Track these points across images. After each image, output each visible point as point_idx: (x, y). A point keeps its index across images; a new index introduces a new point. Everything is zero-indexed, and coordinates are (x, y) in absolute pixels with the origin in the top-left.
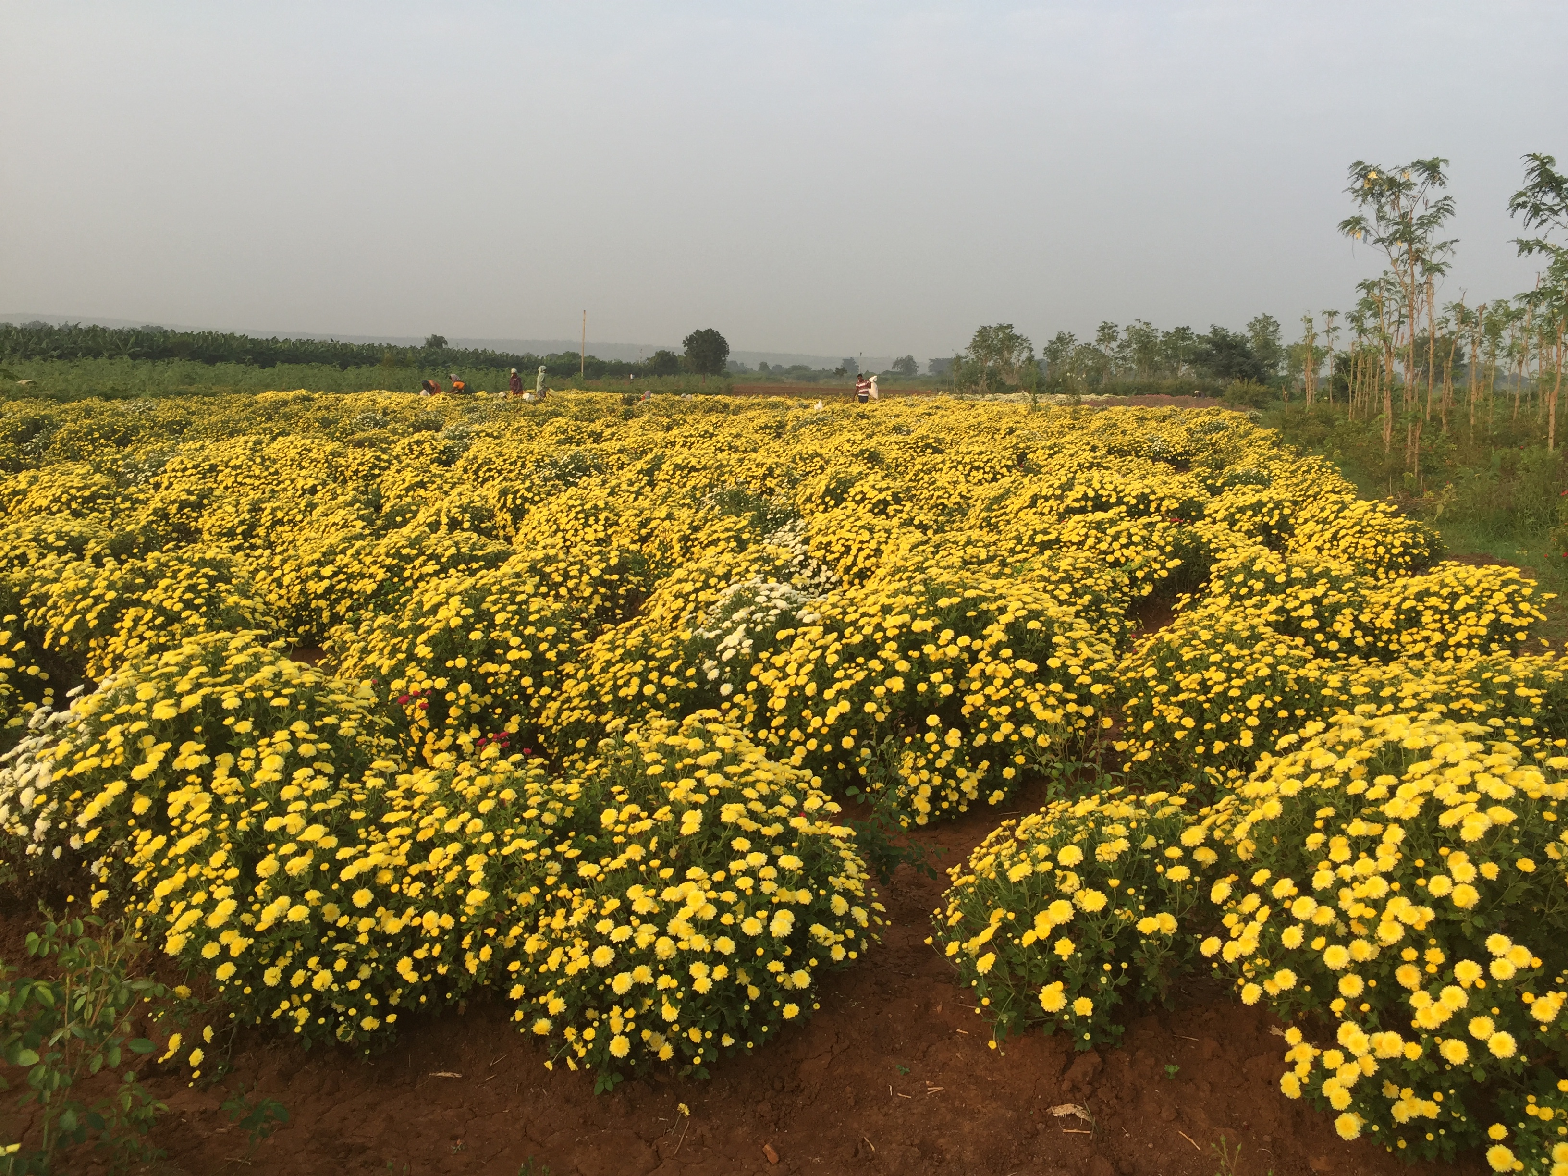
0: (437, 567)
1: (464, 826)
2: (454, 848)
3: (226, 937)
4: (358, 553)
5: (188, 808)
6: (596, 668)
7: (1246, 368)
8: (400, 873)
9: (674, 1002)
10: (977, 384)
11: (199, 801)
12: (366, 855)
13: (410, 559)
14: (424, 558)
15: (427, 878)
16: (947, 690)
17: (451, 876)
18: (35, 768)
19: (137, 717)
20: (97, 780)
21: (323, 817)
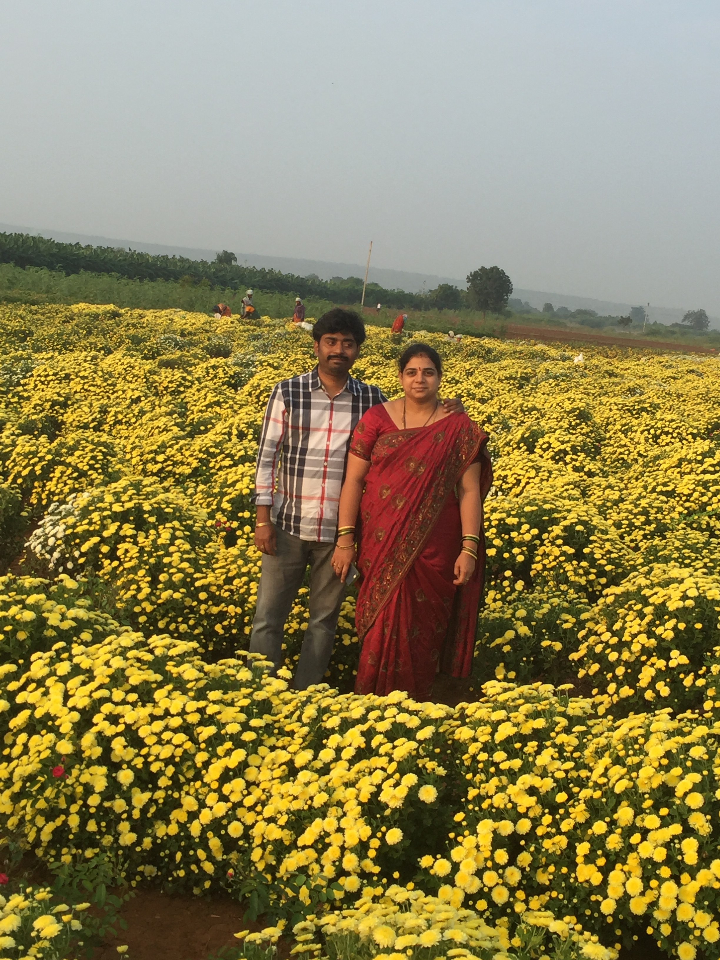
0: (232, 463)
1: (250, 569)
2: (245, 579)
3: (144, 604)
4: (181, 448)
5: (127, 551)
8: (220, 587)
11: (132, 549)
12: (206, 577)
13: (214, 455)
14: (223, 455)
15: (231, 591)
16: (521, 558)
17: (242, 591)
18: (57, 528)
19: (105, 509)
20: (87, 535)
21: (188, 560)
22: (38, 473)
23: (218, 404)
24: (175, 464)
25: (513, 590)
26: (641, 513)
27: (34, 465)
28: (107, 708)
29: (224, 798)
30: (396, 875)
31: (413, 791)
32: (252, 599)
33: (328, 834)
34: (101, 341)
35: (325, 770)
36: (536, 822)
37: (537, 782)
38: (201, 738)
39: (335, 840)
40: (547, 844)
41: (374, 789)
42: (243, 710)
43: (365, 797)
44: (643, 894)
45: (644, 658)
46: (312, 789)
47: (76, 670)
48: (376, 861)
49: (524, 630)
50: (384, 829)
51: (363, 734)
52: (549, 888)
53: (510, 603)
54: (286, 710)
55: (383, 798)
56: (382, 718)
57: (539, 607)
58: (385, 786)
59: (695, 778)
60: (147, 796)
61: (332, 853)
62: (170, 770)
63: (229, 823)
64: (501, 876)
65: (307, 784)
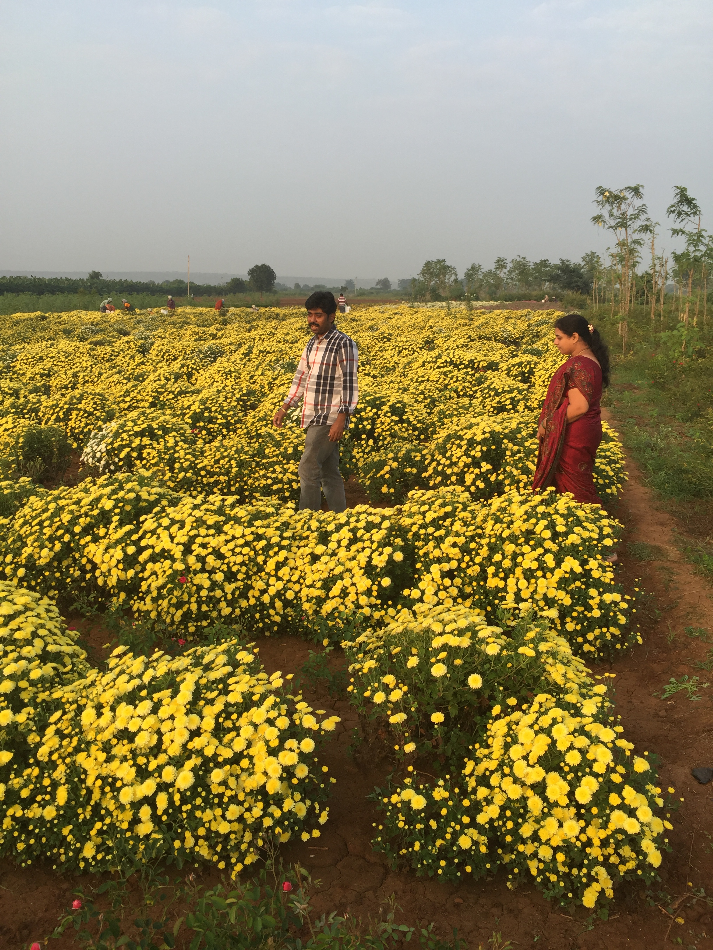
2: (226, 459)
5: (149, 454)
6: (249, 425)
7: (580, 284)
8: (212, 467)
9: (288, 491)
11: (152, 452)
12: (202, 462)
15: (219, 467)
16: (369, 427)
17: (226, 466)
18: (100, 446)
19: (130, 431)
20: (121, 448)
21: (189, 453)
22: (62, 417)
23: (143, 363)
24: (138, 401)
25: (368, 445)
26: (420, 394)
27: (58, 412)
28: (199, 540)
29: (279, 579)
30: (390, 603)
31: (390, 556)
32: (234, 470)
33: (347, 588)
34: (47, 335)
35: (334, 554)
36: (460, 561)
37: (456, 539)
38: (257, 548)
39: (352, 590)
40: (469, 571)
41: (367, 559)
42: (277, 528)
43: (363, 564)
44: (528, 588)
45: (466, 469)
46: (332, 565)
47: (173, 522)
48: (377, 598)
49: (395, 465)
50: (379, 579)
51: (349, 531)
52: (473, 595)
53: (367, 453)
54: (299, 525)
55: (374, 562)
56: (357, 521)
57: (400, 451)
58: (373, 556)
59: (543, 523)
60: (233, 586)
61: (352, 597)
62: (244, 569)
63: (286, 592)
64: (447, 593)
65: (326, 563)
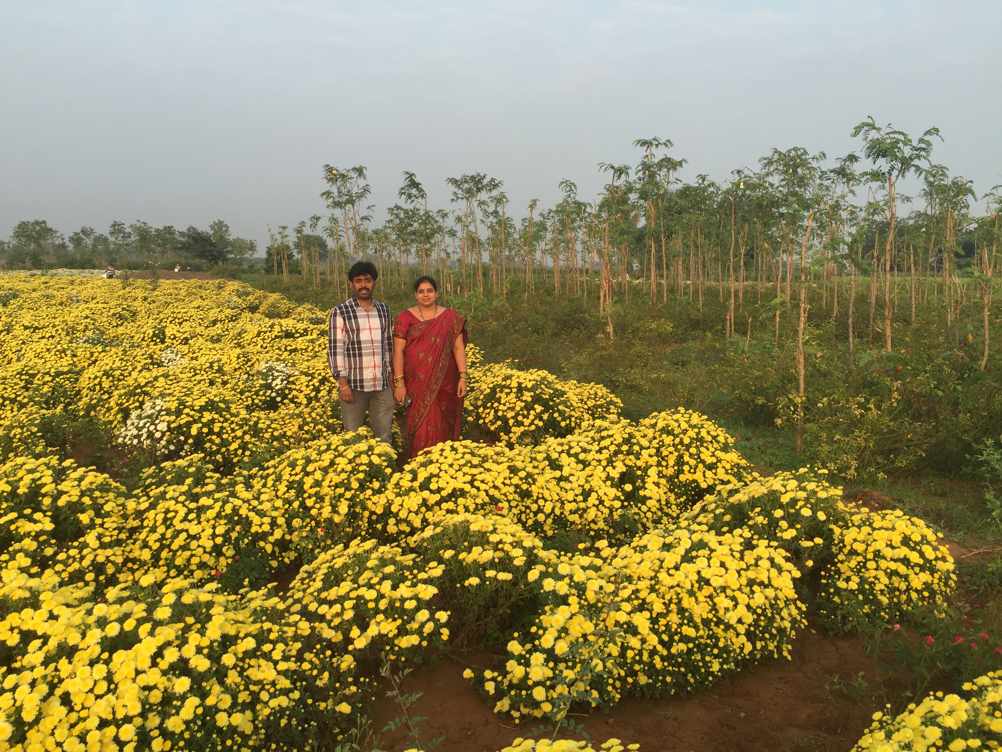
7: (215, 253)
10: (24, 262)
